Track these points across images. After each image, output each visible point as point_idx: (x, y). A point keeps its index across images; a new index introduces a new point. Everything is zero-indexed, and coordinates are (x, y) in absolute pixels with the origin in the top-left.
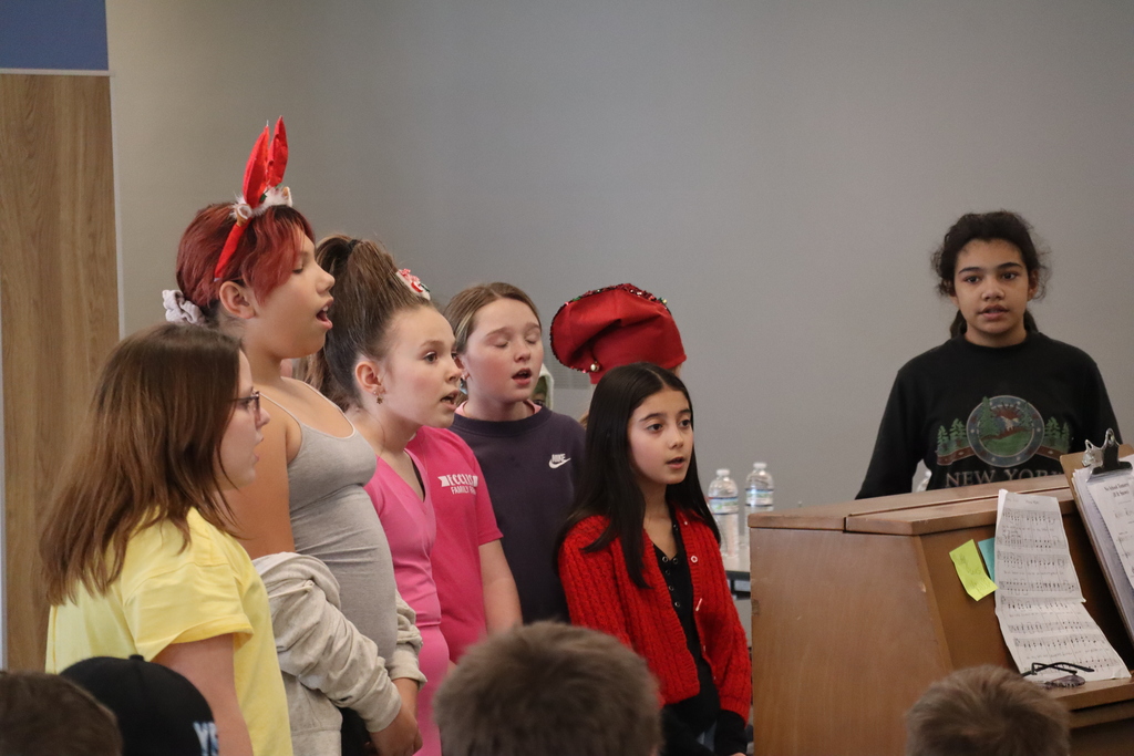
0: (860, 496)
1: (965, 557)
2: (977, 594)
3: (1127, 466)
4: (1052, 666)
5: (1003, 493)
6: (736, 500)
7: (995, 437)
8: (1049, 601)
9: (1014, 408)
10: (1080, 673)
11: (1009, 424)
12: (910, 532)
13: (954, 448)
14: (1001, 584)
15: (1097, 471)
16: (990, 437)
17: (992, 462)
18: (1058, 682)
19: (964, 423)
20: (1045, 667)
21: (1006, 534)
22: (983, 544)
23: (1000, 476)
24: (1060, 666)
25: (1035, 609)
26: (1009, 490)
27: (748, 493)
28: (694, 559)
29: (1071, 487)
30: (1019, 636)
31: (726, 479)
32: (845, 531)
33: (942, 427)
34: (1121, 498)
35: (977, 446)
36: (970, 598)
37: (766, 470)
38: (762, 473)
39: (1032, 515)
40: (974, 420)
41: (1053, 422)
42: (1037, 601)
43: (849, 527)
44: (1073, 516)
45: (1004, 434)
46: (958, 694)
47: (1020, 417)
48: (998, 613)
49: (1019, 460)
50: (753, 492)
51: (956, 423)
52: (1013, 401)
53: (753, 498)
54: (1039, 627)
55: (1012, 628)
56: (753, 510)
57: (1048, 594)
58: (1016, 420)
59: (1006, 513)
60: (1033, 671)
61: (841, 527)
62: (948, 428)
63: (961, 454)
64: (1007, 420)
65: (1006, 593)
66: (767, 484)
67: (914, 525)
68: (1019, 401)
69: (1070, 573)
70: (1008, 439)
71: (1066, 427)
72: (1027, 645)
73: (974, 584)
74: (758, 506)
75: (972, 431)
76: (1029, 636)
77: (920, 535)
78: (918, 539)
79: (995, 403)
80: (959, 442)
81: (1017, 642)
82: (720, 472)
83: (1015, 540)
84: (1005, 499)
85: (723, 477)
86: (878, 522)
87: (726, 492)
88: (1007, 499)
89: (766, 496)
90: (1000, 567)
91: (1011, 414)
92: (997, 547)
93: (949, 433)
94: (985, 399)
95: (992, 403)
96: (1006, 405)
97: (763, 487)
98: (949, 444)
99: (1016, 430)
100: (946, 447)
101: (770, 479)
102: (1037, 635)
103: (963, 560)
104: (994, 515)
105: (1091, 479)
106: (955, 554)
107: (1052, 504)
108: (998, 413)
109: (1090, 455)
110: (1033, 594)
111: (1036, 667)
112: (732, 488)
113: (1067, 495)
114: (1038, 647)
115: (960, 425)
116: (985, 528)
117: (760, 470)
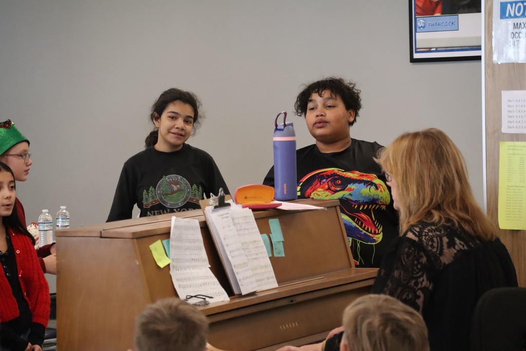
0: (108, 221)
1: (156, 248)
2: (162, 264)
3: (229, 205)
4: (195, 296)
5: (174, 218)
6: (51, 224)
7: (169, 194)
8: (194, 267)
9: (177, 180)
10: (207, 299)
11: (175, 188)
12: (131, 237)
13: (151, 200)
14: (173, 260)
15: (216, 207)
16: (167, 194)
17: (168, 206)
18: (198, 304)
19: (155, 189)
20: (192, 297)
21: (175, 237)
22: (165, 242)
23: (172, 211)
24: (199, 296)
25: (188, 271)
26: (177, 216)
27: (58, 220)
28: (18, 252)
29: (204, 215)
30: (180, 283)
31: (47, 214)
32: (101, 237)
33: (145, 190)
34: (225, 220)
35: (161, 199)
36: (158, 267)
37: (66, 210)
38: (64, 211)
39: (187, 228)
40: (159, 187)
41: (195, 186)
42: (189, 267)
43: (103, 235)
44: (205, 229)
45: (173, 192)
46: (158, 311)
47: (180, 184)
48: (171, 273)
49: (180, 205)
50: (60, 220)
51: (151, 188)
52: (177, 177)
53: (60, 223)
54: (189, 279)
55: (178, 280)
56: (60, 228)
57: (194, 263)
58: (178, 186)
59: (176, 227)
60: (187, 299)
61: (99, 235)
62: (148, 191)
63: (154, 202)
64: (174, 186)
65: (175, 264)
66: (67, 216)
67: (134, 234)
68: (180, 177)
69: (203, 254)
70: (175, 195)
71: (200, 188)
72: (184, 287)
73: (160, 260)
74: (61, 226)
75: (159, 192)
76: (185, 283)
77: (137, 238)
78: (135, 240)
79: (169, 178)
80: (153, 197)
81: (180, 286)
82: (44, 211)
83: (179, 239)
84: (174, 221)
85: (45, 213)
86: (117, 233)
87: (47, 220)
88: (176, 221)
89: (66, 222)
90: (172, 252)
91: (176, 183)
92: (172, 243)
93: (148, 193)
94: (164, 176)
95: (166, 179)
96: (174, 179)
97: (65, 217)
98: (149, 198)
99: (179, 190)
100: (147, 200)
101: (68, 214)
102: (188, 283)
103: (156, 249)
104: (170, 228)
105: (213, 211)
106: (152, 247)
107: (196, 223)
108: (170, 183)
109: (213, 200)
110: (187, 264)
111: (188, 297)
112: (50, 218)
113: (203, 219)
114: (189, 288)
115: (153, 189)
116: (166, 234)
117: (63, 209)
